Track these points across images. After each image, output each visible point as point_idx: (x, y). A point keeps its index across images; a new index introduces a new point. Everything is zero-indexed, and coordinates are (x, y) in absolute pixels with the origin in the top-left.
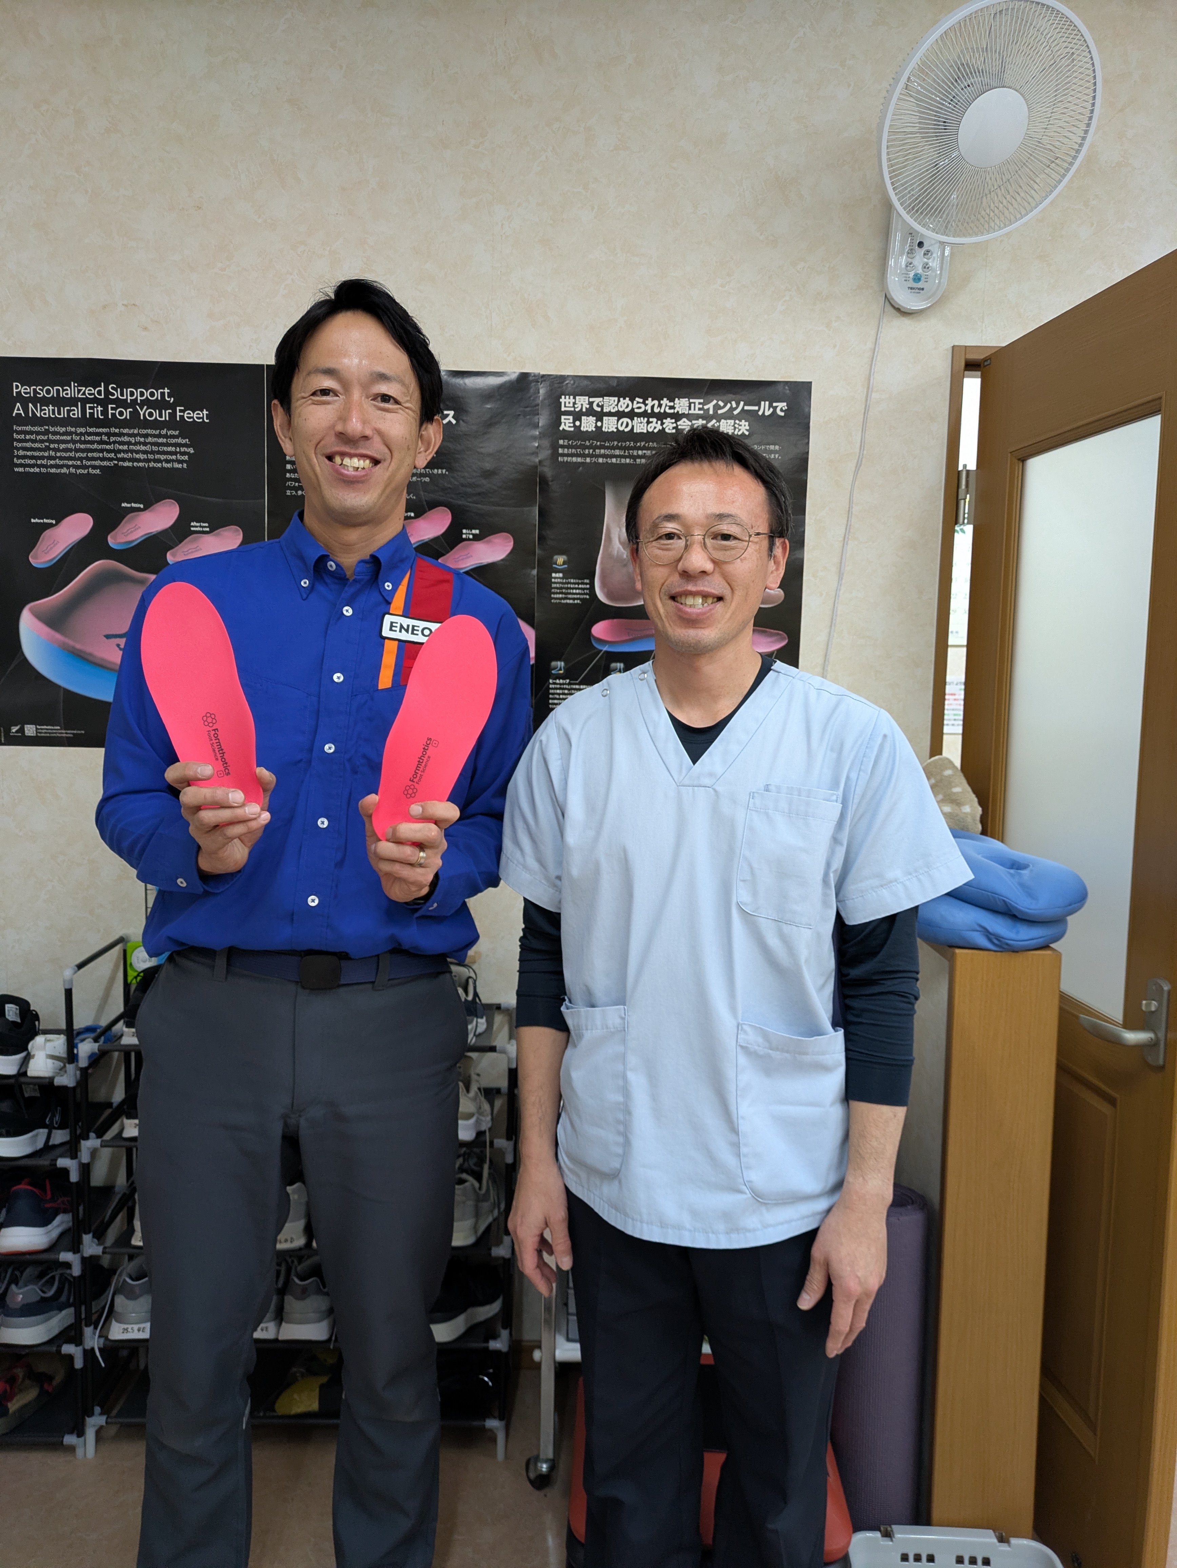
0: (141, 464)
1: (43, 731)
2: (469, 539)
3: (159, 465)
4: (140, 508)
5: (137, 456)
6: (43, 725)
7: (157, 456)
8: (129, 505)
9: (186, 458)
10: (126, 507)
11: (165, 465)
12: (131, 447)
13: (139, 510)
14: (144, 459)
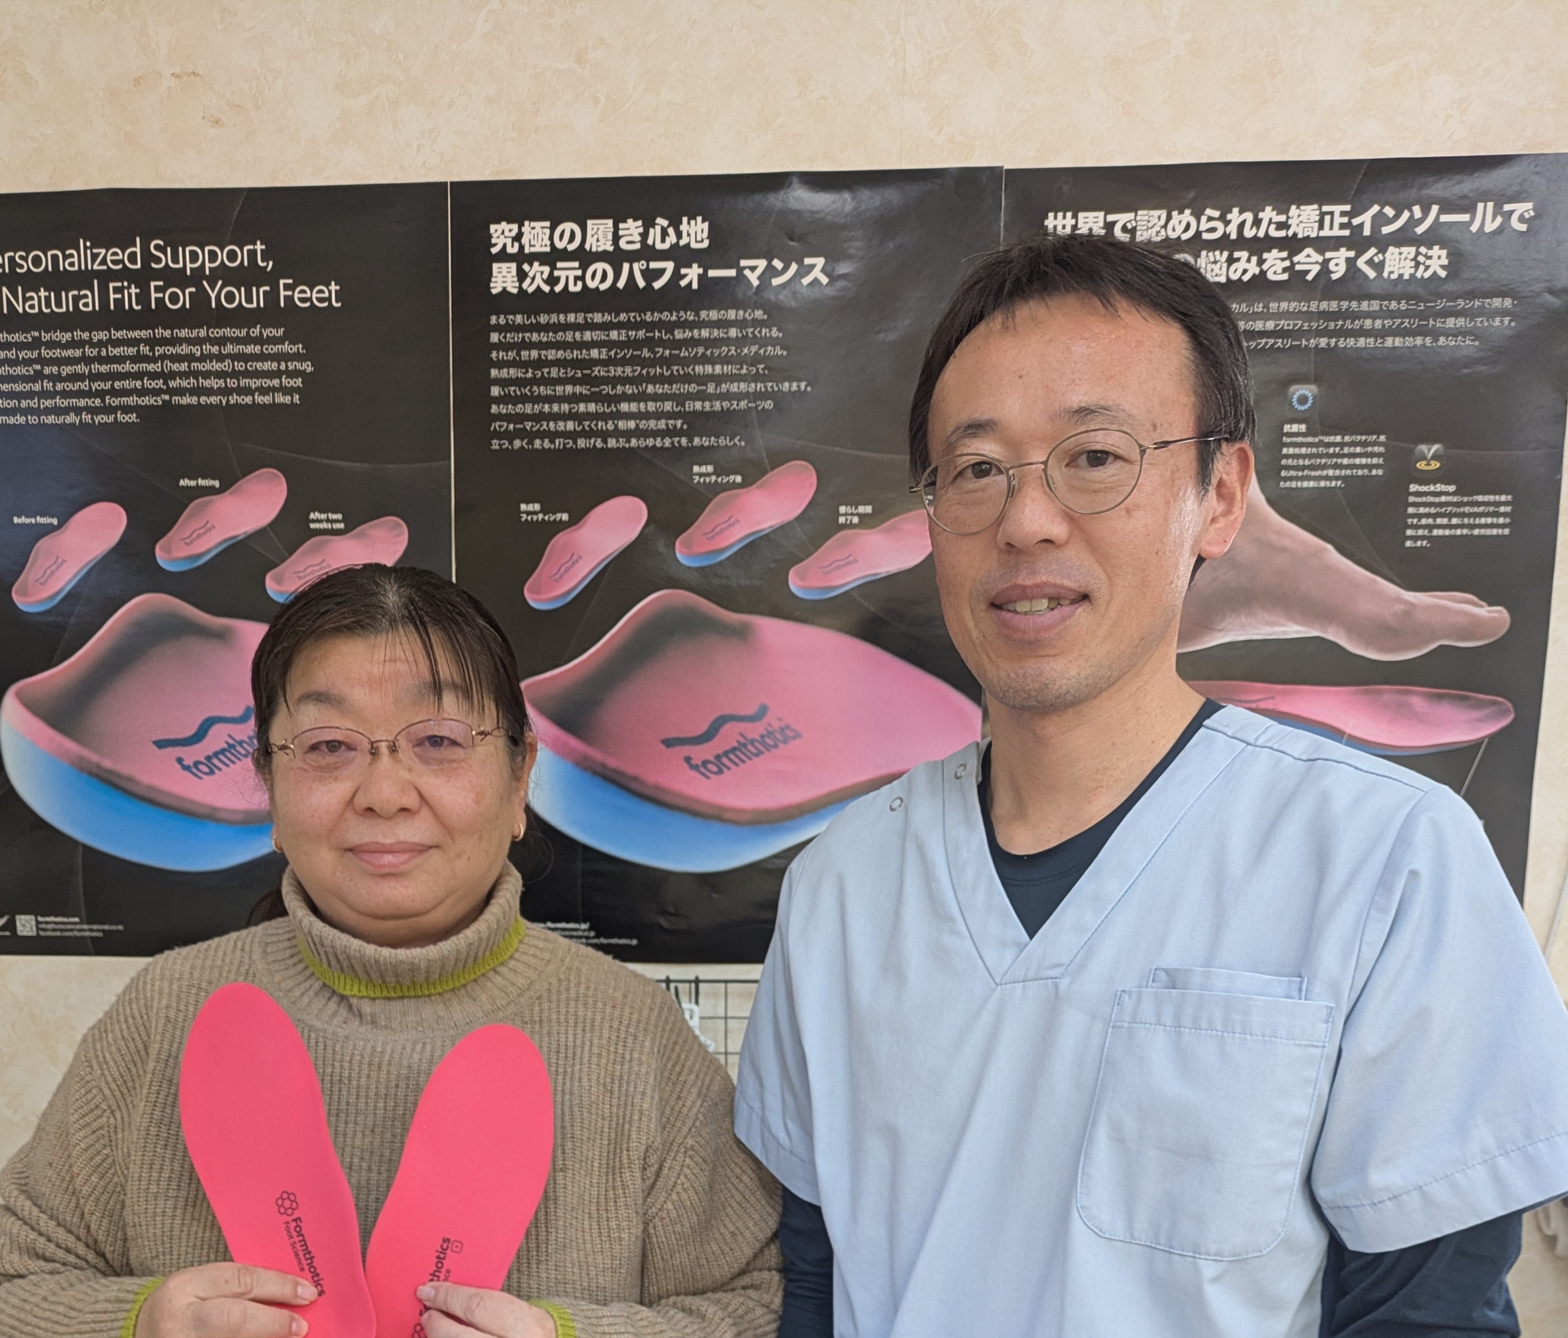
0: (214, 400)
1: (50, 926)
2: (851, 526)
3: (248, 400)
4: (213, 487)
5: (207, 383)
6: (49, 915)
7: (244, 382)
8: (192, 483)
9: (299, 382)
10: (188, 488)
11: (260, 399)
12: (195, 365)
13: (211, 491)
14: (219, 388)
